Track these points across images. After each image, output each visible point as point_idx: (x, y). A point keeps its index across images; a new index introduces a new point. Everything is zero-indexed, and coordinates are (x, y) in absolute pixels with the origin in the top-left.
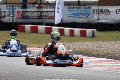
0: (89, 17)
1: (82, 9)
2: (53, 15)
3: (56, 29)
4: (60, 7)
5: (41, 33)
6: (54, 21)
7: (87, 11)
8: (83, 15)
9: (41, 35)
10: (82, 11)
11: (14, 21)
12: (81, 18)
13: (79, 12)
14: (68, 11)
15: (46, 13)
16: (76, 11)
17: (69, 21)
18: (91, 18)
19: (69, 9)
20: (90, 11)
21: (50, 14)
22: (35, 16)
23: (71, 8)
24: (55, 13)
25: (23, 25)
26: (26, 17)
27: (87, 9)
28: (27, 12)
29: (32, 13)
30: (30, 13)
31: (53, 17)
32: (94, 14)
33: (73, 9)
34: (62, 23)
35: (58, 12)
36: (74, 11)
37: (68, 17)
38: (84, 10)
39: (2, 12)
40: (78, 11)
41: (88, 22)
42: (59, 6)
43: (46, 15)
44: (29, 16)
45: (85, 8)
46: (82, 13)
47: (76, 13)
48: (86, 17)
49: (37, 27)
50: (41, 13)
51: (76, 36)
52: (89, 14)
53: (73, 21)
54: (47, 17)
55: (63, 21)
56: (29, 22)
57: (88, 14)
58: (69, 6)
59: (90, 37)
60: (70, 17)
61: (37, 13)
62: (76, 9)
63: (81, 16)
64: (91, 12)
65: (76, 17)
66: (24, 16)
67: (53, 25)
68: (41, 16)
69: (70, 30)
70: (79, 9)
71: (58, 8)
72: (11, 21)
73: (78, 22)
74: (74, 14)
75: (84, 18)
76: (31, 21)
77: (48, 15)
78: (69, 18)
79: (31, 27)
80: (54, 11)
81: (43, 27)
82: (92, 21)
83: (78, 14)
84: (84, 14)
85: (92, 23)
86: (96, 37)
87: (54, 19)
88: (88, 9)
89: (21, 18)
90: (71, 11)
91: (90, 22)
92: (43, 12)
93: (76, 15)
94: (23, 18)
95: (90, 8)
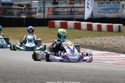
0: (118, 12)
1: (112, 4)
2: (83, 11)
3: (84, 24)
4: (90, 2)
5: (71, 29)
6: (84, 16)
7: (116, 6)
8: (112, 11)
9: (70, 30)
10: (112, 6)
11: (45, 17)
12: (111, 13)
13: (109, 7)
14: (98, 6)
15: (77, 9)
16: (106, 6)
17: (99, 17)
18: (120, 13)
19: (99, 4)
20: (119, 6)
21: (80, 10)
22: (65, 12)
23: (101, 3)
24: (84, 9)
25: (53, 21)
26: (57, 13)
27: (116, 4)
28: (58, 8)
29: (63, 9)
30: (61, 9)
31: (83, 13)
32: (123, 9)
33: (103, 4)
34: (92, 18)
35: (88, 8)
36: (103, 6)
37: (98, 12)
38: (114, 5)
39: (33, 8)
40: (107, 6)
41: (117, 17)
42: (88, 1)
43: (76, 11)
44: (59, 12)
45: (115, 3)
46: (112, 8)
47: (106, 8)
48: (116, 11)
49: (66, 23)
50: (71, 9)
51: (103, 31)
52: (119, 9)
53: (102, 16)
54: (77, 13)
55: (93, 16)
56: (60, 17)
57: (117, 9)
58: (99, 2)
59: (116, 32)
60: (100, 12)
61: (68, 8)
62: (106, 5)
63: (111, 11)
64: (121, 7)
65: (106, 12)
66: (55, 12)
67: (83, 20)
68: (71, 11)
69: (98, 25)
70: (109, 4)
71: (88, 4)
72: (42, 17)
73: (108, 17)
74: (103, 9)
75: (114, 13)
76: (61, 16)
77: (79, 11)
78: (99, 14)
79: (61, 23)
80: (84, 7)
81: (72, 23)
82: (121, 16)
83: (107, 9)
84: (113, 9)
85: (122, 18)
86: (123, 32)
87: (84, 14)
88: (118, 4)
89: (51, 14)
90: (101, 6)
91: (119, 17)
92: (73, 7)
93: (106, 10)
94: (54, 14)
95: (119, 3)
